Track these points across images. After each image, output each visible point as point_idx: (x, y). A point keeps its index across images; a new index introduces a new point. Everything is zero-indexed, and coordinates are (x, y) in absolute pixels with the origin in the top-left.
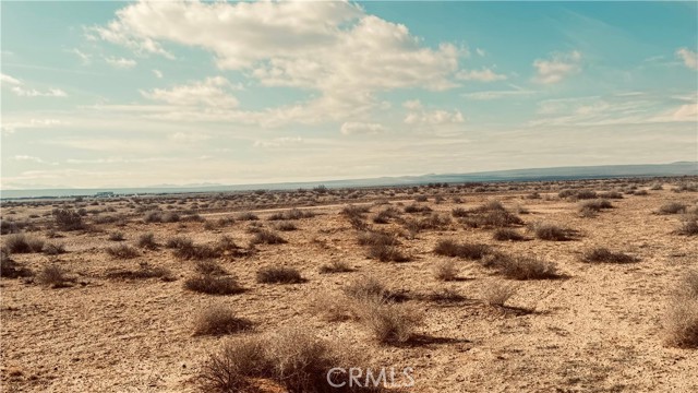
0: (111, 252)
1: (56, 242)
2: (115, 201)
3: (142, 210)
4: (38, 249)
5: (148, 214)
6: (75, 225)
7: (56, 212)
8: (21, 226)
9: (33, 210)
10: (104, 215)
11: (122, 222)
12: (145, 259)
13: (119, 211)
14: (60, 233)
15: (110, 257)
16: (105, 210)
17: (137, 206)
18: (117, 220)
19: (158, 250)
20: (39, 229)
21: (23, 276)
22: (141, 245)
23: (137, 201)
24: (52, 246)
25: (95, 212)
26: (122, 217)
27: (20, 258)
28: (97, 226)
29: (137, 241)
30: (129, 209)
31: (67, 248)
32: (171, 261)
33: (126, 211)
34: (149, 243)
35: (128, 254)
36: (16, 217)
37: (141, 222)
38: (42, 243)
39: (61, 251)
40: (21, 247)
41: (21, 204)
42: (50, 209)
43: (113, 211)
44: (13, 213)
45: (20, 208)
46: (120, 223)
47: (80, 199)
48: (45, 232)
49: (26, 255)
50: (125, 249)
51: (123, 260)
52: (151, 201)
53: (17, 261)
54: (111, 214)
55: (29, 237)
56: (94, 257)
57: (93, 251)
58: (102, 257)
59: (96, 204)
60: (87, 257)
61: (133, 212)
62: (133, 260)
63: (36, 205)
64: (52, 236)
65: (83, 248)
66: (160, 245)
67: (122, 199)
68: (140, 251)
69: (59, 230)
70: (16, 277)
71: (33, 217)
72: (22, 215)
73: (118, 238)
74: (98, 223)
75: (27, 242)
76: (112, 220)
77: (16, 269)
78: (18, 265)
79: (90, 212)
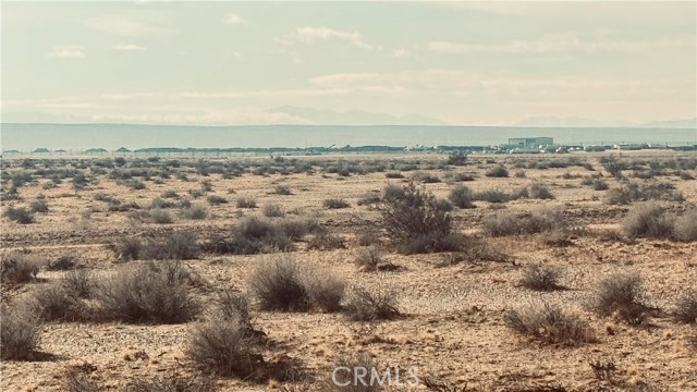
0: (516, 323)
1: (378, 285)
2: (555, 165)
3: (624, 198)
4: (330, 301)
5: (637, 209)
6: (433, 236)
7: (393, 195)
8: (294, 233)
9: (335, 187)
10: (516, 207)
11: (562, 232)
12: (607, 352)
13: (562, 198)
14: (393, 258)
15: (513, 339)
16: (524, 194)
17: (614, 184)
18: (550, 227)
19: (650, 327)
20: (340, 244)
21: (282, 379)
22: (605, 308)
23: (615, 168)
24: (367, 296)
25: (496, 199)
26: (563, 218)
27: (279, 326)
28: (494, 243)
29: (594, 295)
30: (590, 192)
31: (404, 304)
32: (685, 365)
33: (578, 196)
34: (626, 305)
35: (561, 334)
36: (286, 204)
37: (612, 237)
38: (341, 287)
39: (387, 313)
40: (286, 296)
41: (307, 168)
42: (378, 183)
43: (544, 195)
44: (284, 192)
45: (302, 177)
46: (555, 235)
47: (459, 158)
48: (355, 252)
49: (298, 318)
50: (553, 318)
51: (547, 352)
52: (657, 169)
53: (273, 334)
54: (535, 207)
55: (311, 265)
56: (468, 336)
57: (472, 317)
58: (492, 337)
59: (502, 174)
60: (455, 334)
61: (601, 201)
62: (577, 354)
63: (344, 171)
64: (372, 265)
65: (448, 305)
66: (657, 312)
67: (574, 162)
68: (598, 326)
69: (390, 248)
70: (263, 381)
71: (333, 205)
72: (307, 199)
73: (544, 283)
74: (497, 232)
75: (304, 279)
76: (534, 227)
77: (268, 356)
78: (273, 345)
79: (481, 197)
